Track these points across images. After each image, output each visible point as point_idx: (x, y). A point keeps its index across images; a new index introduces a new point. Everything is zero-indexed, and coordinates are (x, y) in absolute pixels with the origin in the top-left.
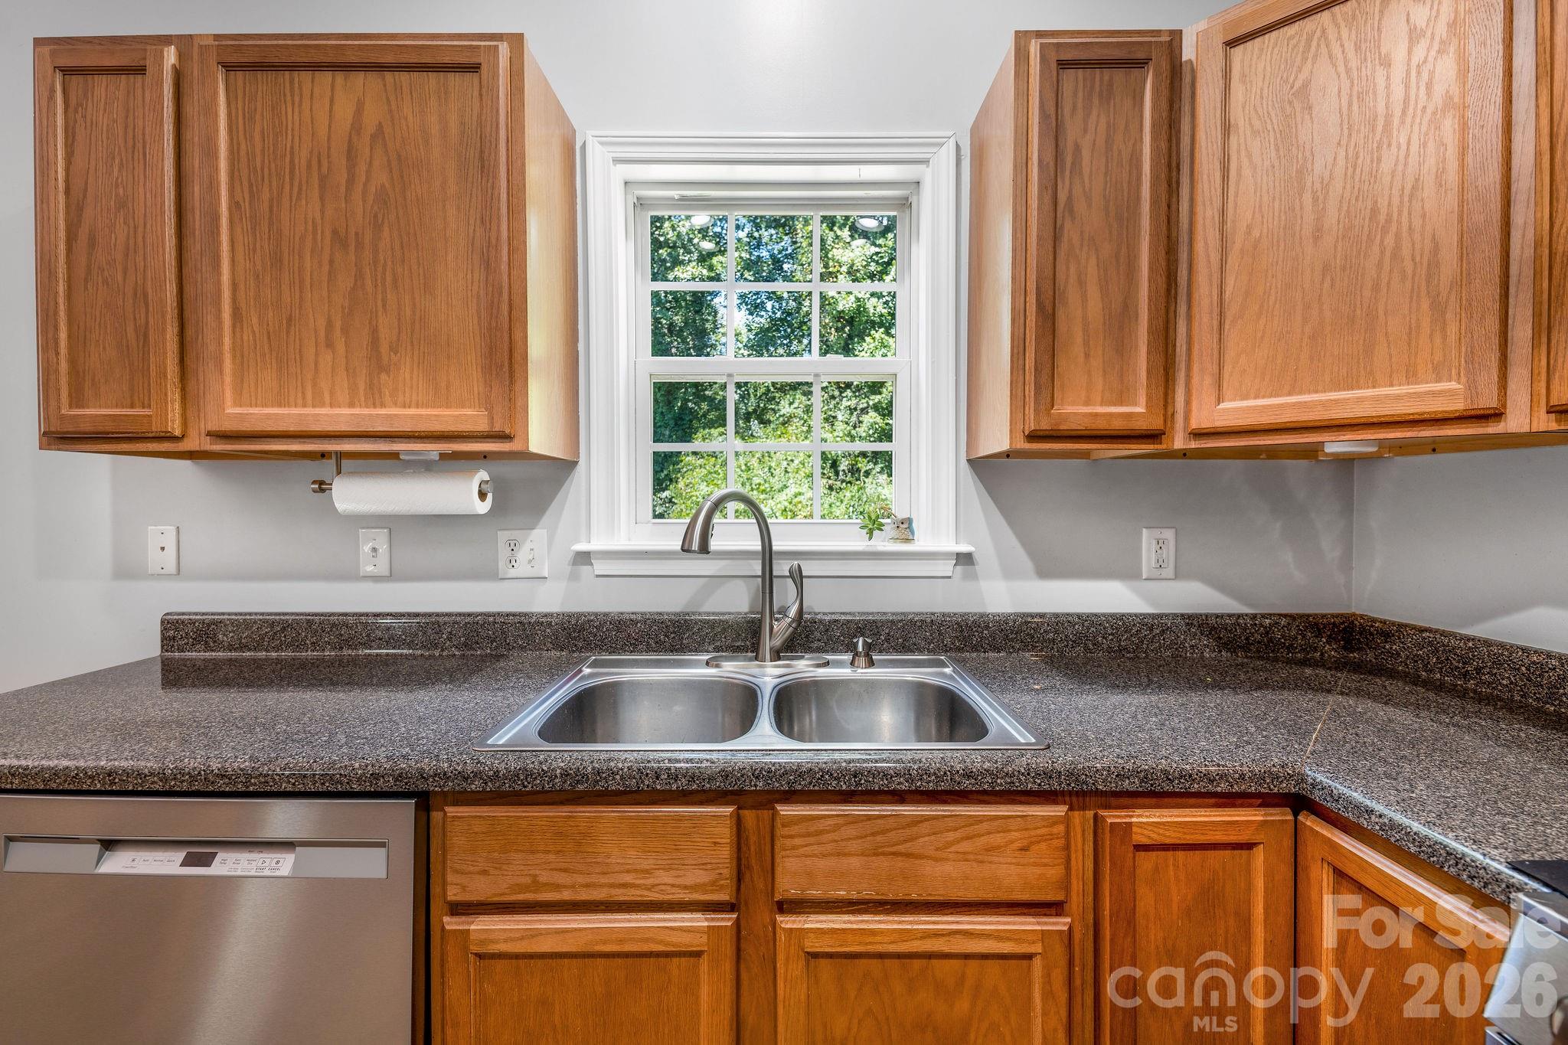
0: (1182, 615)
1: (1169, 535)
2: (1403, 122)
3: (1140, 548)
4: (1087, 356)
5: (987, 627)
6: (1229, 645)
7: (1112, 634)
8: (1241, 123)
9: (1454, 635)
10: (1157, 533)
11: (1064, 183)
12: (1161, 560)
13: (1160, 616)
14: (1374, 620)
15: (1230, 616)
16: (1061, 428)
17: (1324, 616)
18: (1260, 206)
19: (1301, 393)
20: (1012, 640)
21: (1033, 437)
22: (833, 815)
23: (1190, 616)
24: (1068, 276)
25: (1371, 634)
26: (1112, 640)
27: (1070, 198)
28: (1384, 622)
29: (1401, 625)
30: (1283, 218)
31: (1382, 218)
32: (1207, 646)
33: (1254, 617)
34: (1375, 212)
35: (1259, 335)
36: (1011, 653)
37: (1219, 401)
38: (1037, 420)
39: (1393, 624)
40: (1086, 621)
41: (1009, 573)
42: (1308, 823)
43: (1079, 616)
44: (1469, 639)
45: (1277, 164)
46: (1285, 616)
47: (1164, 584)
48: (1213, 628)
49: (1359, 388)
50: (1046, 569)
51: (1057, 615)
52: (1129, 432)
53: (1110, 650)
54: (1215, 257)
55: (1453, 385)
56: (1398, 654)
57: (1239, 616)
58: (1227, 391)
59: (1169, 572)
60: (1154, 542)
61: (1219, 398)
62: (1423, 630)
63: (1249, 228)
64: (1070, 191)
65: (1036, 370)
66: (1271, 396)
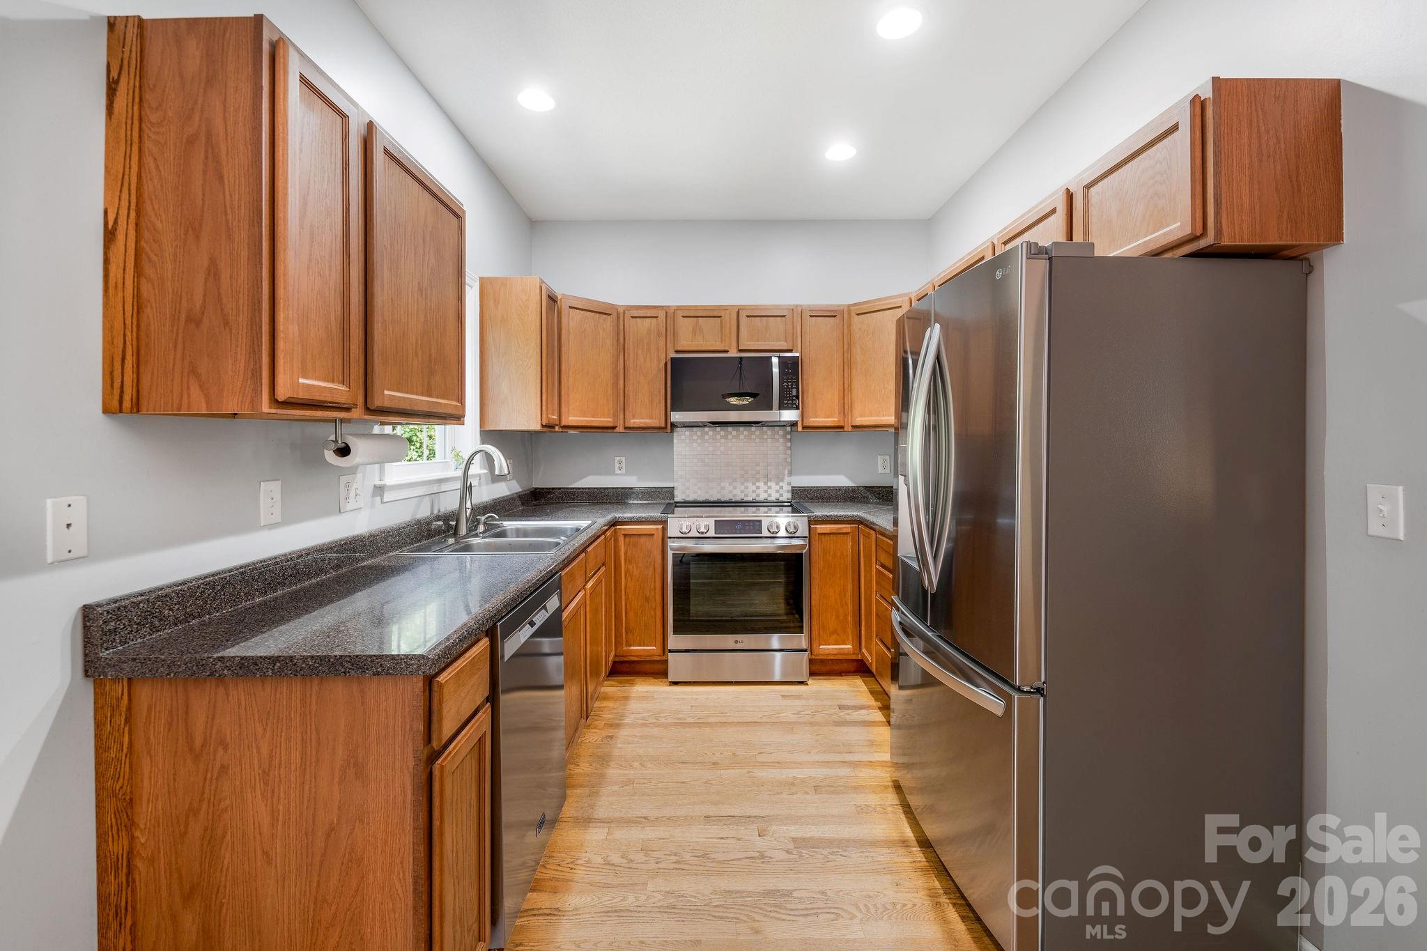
14: (543, 488)
19: (585, 417)
25: (543, 493)
28: (547, 488)
29: (553, 489)
37: (569, 417)
39: (550, 488)
49: (596, 418)
55: (610, 419)
56: (553, 498)
58: (576, 413)
59: (511, 477)
62: (560, 488)
66: (580, 417)
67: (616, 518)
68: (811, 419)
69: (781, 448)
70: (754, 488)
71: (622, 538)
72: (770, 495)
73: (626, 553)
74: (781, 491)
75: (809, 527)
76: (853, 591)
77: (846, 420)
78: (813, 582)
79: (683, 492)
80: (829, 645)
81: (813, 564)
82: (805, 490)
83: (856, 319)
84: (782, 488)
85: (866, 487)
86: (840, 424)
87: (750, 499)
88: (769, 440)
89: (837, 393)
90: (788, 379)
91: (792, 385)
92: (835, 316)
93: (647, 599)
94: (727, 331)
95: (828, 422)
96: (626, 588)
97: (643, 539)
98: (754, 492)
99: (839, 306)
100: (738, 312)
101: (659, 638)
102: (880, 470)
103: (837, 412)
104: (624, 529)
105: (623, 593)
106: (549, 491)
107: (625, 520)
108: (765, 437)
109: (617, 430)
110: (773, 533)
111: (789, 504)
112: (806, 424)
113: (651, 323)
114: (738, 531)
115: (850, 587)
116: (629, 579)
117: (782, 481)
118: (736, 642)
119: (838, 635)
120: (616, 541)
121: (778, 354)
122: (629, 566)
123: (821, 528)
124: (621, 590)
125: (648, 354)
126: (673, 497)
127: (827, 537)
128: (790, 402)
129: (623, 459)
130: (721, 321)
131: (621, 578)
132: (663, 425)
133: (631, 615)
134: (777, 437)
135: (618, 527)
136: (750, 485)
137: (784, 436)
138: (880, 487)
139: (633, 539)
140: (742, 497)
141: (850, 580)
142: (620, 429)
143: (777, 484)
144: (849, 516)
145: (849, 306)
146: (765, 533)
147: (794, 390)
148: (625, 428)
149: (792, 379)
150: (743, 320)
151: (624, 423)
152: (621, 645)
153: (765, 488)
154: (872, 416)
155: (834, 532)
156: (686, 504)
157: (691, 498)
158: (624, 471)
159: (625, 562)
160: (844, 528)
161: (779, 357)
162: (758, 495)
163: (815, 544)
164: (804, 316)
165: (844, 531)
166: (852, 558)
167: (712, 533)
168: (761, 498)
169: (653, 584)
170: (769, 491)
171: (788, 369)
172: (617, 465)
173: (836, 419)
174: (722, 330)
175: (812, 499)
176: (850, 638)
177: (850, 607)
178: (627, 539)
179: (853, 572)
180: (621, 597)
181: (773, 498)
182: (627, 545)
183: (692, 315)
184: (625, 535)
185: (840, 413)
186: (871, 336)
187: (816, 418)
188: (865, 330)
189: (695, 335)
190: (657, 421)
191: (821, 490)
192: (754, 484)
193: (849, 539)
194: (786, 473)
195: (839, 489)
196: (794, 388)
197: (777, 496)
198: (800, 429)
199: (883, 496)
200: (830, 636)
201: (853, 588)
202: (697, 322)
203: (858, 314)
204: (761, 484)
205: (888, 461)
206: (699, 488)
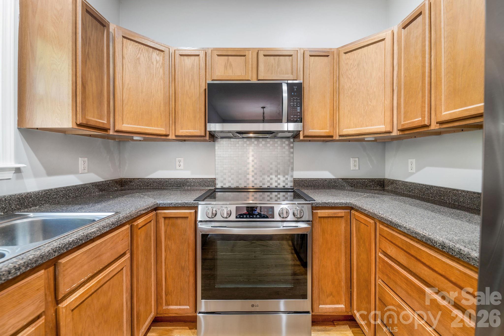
0: (91, 183)
1: (86, 159)
2: (155, 77)
3: (78, 164)
4: (93, 103)
5: (31, 197)
6: (101, 190)
7: (74, 192)
8: (126, 58)
9: (145, 178)
10: (83, 158)
11: (87, 47)
12: (84, 167)
13: (85, 184)
14: (127, 179)
15: (101, 182)
16: (89, 123)
17: (117, 179)
18: (131, 80)
19: (140, 126)
20: (41, 201)
21: (80, 125)
22: (79, 254)
23: (93, 183)
24: (88, 77)
25: (127, 182)
26: (74, 194)
27: (88, 53)
28: (130, 179)
29: (134, 179)
30: (135, 85)
31: (153, 94)
32: (97, 191)
33: (105, 181)
34: (151, 92)
35: (131, 110)
36: (41, 206)
37: (123, 124)
38: (82, 120)
39: (132, 179)
40: (66, 189)
41: (36, 175)
42: (159, 212)
43: (64, 188)
44: (148, 179)
45: (134, 72)
46: (111, 180)
47: (84, 174)
48: (98, 186)
49: (150, 127)
50: (50, 173)
51: (56, 189)
52: (94, 126)
53: (73, 198)
54: (121, 87)
55: (163, 129)
56: (134, 185)
57: (103, 182)
58: (125, 122)
59: (86, 171)
60: (83, 162)
61: (123, 123)
62: (139, 179)
63: (128, 84)
64: (88, 51)
65: (82, 103)
66: (134, 125)
67: (157, 204)
68: (310, 131)
69: (287, 153)
70: (269, 179)
71: (162, 221)
72: (279, 184)
73: (166, 232)
74: (286, 182)
75: (312, 212)
76: (346, 263)
77: (334, 131)
78: (314, 256)
79: (222, 182)
80: (326, 304)
81: (314, 242)
82: (302, 181)
83: (344, 56)
84: (287, 179)
85: (343, 179)
86: (331, 134)
87: (266, 186)
88: (279, 148)
89: (328, 112)
90: (293, 100)
91: (297, 104)
92: (328, 56)
93: (183, 268)
94: (250, 66)
95: (322, 132)
96: (165, 260)
97: (179, 221)
98: (268, 182)
99: (331, 49)
100: (258, 53)
101: (192, 299)
102: (352, 168)
103: (328, 125)
104: (165, 213)
105: (163, 264)
106: (131, 181)
107: (164, 206)
108: (276, 145)
109: (170, 137)
110: (283, 218)
111: (293, 190)
112: (306, 133)
113: (194, 61)
114: (255, 216)
115: (343, 259)
116: (168, 252)
117: (287, 174)
118: (253, 306)
119: (333, 297)
120: (157, 222)
121: (286, 82)
122: (168, 242)
123: (321, 213)
124: (161, 262)
125: (193, 83)
126: (215, 184)
127: (326, 220)
128: (295, 116)
129: (182, 159)
130: (246, 59)
131: (162, 252)
132: (203, 134)
133: (170, 280)
134: (284, 145)
135: (159, 211)
136: (266, 177)
137: (289, 145)
138: (352, 179)
139: (171, 221)
140: (261, 185)
141: (343, 254)
142: (172, 137)
143: (284, 176)
144: (343, 204)
145: (337, 49)
146: (277, 218)
147: (299, 108)
148: (176, 136)
149: (297, 99)
150: (261, 57)
151: (175, 132)
152: (161, 304)
153: (276, 179)
154: (356, 127)
155: (331, 215)
156: (224, 190)
157: (226, 186)
158: (182, 167)
159: (165, 238)
160: (339, 212)
161: (287, 84)
162: (271, 184)
163: (317, 225)
164: (305, 56)
165: (340, 215)
166: (345, 236)
167: (233, 218)
168: (274, 186)
169: (187, 256)
170: (279, 181)
171: (294, 92)
172: (178, 163)
173: (328, 131)
174: (246, 65)
175: (307, 187)
176: (343, 299)
177: (343, 275)
178: (167, 221)
179: (346, 247)
180: (161, 267)
181: (281, 186)
182: (166, 225)
183: (224, 54)
184: (165, 218)
185: (330, 126)
186: (356, 67)
187: (314, 130)
188: (351, 64)
189: (226, 69)
190: (199, 131)
191: (313, 180)
192: (269, 176)
193: (343, 221)
194: (290, 169)
195: (325, 180)
196: (298, 106)
197: (284, 184)
198: (301, 138)
199: (354, 185)
200: (327, 297)
201: (346, 260)
202: (228, 60)
203: (346, 53)
204: (273, 177)
205: (358, 162)
206: (233, 179)
